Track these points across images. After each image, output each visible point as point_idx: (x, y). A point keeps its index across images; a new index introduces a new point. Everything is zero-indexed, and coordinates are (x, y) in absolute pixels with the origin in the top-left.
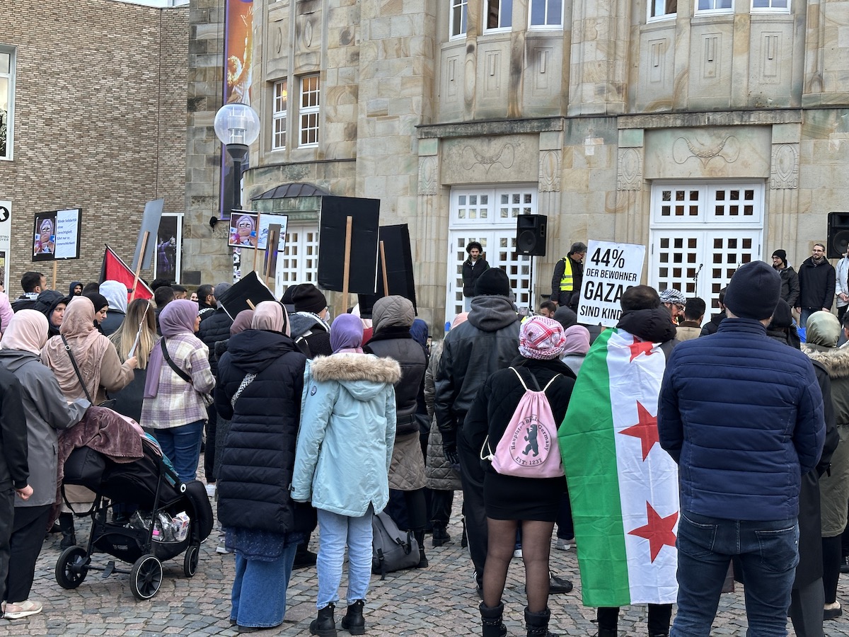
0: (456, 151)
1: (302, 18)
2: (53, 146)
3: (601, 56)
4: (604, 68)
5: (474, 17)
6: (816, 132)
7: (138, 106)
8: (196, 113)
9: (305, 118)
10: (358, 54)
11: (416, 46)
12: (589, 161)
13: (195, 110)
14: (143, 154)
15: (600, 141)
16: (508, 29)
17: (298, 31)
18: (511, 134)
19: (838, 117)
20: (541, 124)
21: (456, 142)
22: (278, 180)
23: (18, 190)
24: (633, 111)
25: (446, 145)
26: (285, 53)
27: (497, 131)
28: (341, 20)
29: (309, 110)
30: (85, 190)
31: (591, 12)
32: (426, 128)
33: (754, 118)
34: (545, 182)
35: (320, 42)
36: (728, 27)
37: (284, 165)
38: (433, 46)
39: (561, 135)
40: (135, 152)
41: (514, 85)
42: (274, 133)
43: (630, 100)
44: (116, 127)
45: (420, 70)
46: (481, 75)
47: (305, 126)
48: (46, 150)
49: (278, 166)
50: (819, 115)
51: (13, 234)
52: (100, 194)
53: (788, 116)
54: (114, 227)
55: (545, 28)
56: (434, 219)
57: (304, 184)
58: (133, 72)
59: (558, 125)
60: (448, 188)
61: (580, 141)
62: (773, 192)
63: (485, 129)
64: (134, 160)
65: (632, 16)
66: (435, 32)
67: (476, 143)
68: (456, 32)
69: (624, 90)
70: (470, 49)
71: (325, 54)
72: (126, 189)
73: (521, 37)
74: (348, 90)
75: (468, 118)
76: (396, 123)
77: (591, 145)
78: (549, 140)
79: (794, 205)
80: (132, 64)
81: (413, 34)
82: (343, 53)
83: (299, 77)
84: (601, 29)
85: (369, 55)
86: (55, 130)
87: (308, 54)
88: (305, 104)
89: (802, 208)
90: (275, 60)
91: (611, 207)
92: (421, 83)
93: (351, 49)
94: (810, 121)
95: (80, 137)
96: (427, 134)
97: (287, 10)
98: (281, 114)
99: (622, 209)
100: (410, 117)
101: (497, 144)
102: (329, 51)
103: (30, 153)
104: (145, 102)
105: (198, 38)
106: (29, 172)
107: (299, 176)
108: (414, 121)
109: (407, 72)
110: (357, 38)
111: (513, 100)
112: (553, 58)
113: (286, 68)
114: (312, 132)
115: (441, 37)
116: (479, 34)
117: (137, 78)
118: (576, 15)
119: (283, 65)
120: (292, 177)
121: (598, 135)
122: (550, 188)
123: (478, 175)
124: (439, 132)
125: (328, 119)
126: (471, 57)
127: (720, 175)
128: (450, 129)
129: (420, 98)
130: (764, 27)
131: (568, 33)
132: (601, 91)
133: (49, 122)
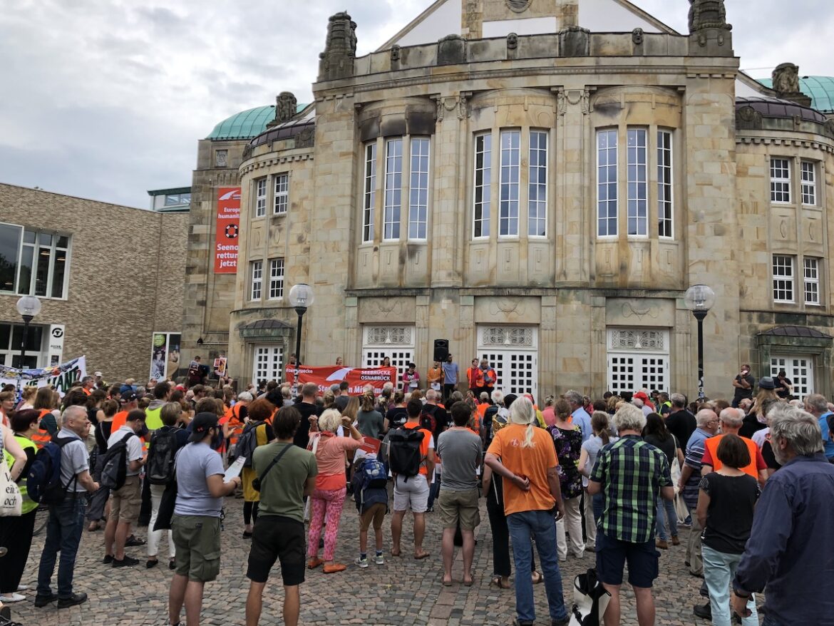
0: (367, 304)
1: (273, 228)
2: (93, 292)
3: (450, 256)
4: (451, 262)
5: (378, 232)
6: (564, 300)
7: (145, 268)
8: (191, 276)
9: (273, 283)
10: (309, 249)
11: (345, 246)
12: (444, 312)
13: (191, 274)
14: (147, 297)
15: (450, 301)
16: (397, 240)
17: (271, 234)
18: (400, 296)
19: (575, 293)
20: (416, 291)
21: (368, 299)
22: (256, 317)
23: (69, 318)
24: (466, 286)
25: (362, 301)
26: (261, 246)
27: (392, 294)
28: (298, 229)
29: (276, 278)
30: (111, 319)
31: (443, 233)
32: (350, 291)
33: (532, 293)
34: (419, 323)
35: (285, 241)
36: (516, 245)
37: (261, 309)
38: (353, 246)
39: (428, 298)
40: (142, 296)
41: (401, 271)
42: (253, 291)
43: (464, 280)
44: (132, 281)
45: (346, 259)
46: (382, 263)
47: (273, 287)
48: (88, 294)
49: (257, 310)
50: (565, 292)
51: (65, 345)
52: (119, 321)
53: (550, 292)
54: (128, 340)
55: (417, 240)
56: (355, 341)
57: (274, 321)
58: (144, 249)
59: (428, 292)
60: (363, 324)
61: (439, 301)
62: (543, 331)
63: (386, 294)
64: (141, 300)
65: (464, 236)
66: (354, 239)
67: (380, 301)
68: (366, 239)
69: (461, 274)
70: (376, 249)
71: (288, 248)
72: (136, 318)
73: (405, 244)
74: (302, 268)
75: (375, 287)
76: (332, 287)
77: (445, 304)
78: (421, 300)
79: (554, 338)
80: (143, 245)
81: (342, 240)
82: (298, 249)
83: (270, 260)
84: (449, 242)
85: (316, 249)
86: (94, 282)
87: (277, 247)
88: (274, 275)
89: (558, 340)
90: (255, 249)
91: (457, 337)
92: (347, 266)
93: (304, 246)
94: (560, 295)
95: (110, 286)
96: (351, 294)
97: (263, 222)
98: (258, 280)
99: (463, 338)
100: (340, 284)
101: (391, 302)
102: (290, 247)
103: (78, 296)
104: (149, 266)
105: (194, 232)
106: (76, 307)
107: (270, 315)
108: (343, 287)
109: (339, 260)
110: (308, 240)
111: (401, 277)
112: (422, 255)
113: (263, 254)
114: (278, 291)
115: (357, 241)
116: (381, 241)
117: (146, 253)
118: (435, 234)
119: (260, 253)
120: (266, 316)
121: (449, 298)
122: (422, 326)
123: (381, 318)
124: (358, 294)
125: (289, 283)
126: (376, 253)
127: (515, 321)
128: (365, 293)
129: (347, 275)
130: (535, 245)
131: (430, 244)
132: (449, 275)
133: (91, 278)
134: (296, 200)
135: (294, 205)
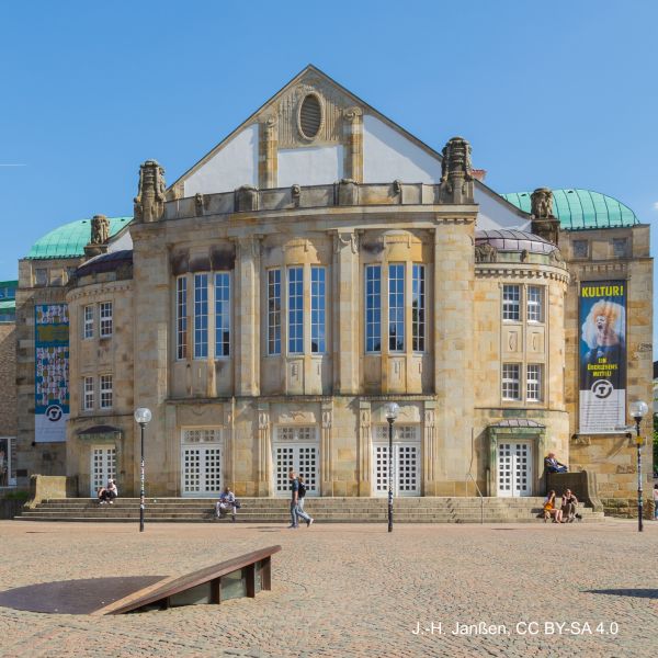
0: (183, 411)
1: (101, 348)
5: (190, 352)
6: (339, 406)
8: (21, 387)
9: (103, 395)
10: (132, 366)
11: (163, 364)
12: (246, 416)
15: (251, 407)
16: (205, 358)
17: (99, 354)
18: (210, 404)
20: (223, 400)
21: (184, 407)
22: (91, 424)
24: (263, 395)
25: (179, 408)
26: (91, 364)
27: (203, 402)
28: (122, 350)
29: (105, 391)
32: (170, 400)
33: (315, 399)
34: (226, 425)
35: (111, 360)
37: (94, 417)
38: (169, 364)
39: (233, 405)
41: (210, 382)
42: (86, 402)
43: (262, 390)
45: (165, 374)
46: (194, 377)
47: (103, 398)
49: (91, 418)
50: (340, 398)
55: (222, 357)
57: (107, 426)
59: (232, 400)
60: (180, 428)
61: (241, 407)
63: (198, 402)
66: (170, 357)
67: (194, 408)
68: (180, 357)
69: (259, 385)
70: (189, 366)
71: (114, 365)
73: (212, 361)
74: (127, 383)
75: (189, 397)
76: (154, 398)
77: (246, 410)
78: (227, 407)
79: (331, 434)
82: (124, 366)
83: (99, 375)
85: (138, 367)
87: (105, 365)
88: (103, 388)
90: (85, 367)
91: (256, 435)
92: (166, 380)
93: (128, 364)
96: (170, 403)
97: (92, 344)
98: (89, 393)
99: (261, 436)
100: (160, 396)
101: (203, 409)
102: (117, 364)
105: (21, 347)
107: (103, 422)
108: (163, 397)
109: (159, 376)
110: (131, 358)
111: (210, 389)
112: (227, 370)
114: (107, 402)
115: (174, 359)
116: (192, 359)
118: (236, 352)
119: (90, 369)
120: (99, 423)
123: (194, 422)
124: (176, 403)
125: (117, 396)
126: (189, 369)
127: (301, 422)
128: (181, 402)
129: (165, 387)
130: (317, 360)
131: (233, 361)
132: (249, 386)
134: (119, 324)
135: (118, 329)
